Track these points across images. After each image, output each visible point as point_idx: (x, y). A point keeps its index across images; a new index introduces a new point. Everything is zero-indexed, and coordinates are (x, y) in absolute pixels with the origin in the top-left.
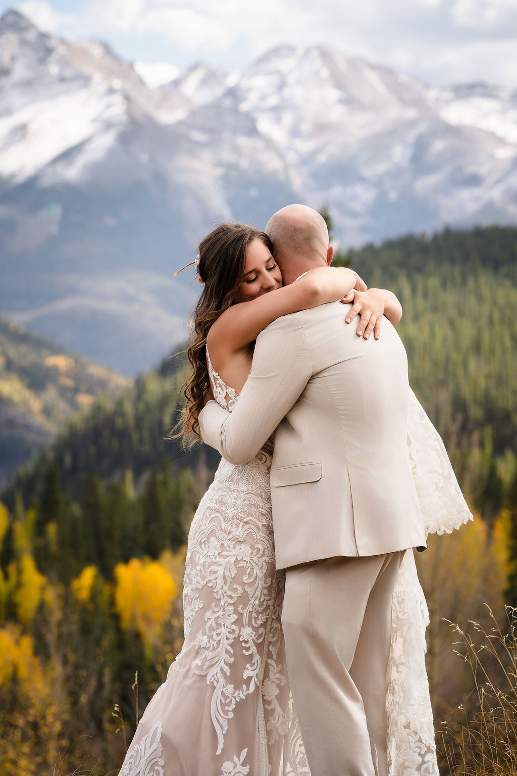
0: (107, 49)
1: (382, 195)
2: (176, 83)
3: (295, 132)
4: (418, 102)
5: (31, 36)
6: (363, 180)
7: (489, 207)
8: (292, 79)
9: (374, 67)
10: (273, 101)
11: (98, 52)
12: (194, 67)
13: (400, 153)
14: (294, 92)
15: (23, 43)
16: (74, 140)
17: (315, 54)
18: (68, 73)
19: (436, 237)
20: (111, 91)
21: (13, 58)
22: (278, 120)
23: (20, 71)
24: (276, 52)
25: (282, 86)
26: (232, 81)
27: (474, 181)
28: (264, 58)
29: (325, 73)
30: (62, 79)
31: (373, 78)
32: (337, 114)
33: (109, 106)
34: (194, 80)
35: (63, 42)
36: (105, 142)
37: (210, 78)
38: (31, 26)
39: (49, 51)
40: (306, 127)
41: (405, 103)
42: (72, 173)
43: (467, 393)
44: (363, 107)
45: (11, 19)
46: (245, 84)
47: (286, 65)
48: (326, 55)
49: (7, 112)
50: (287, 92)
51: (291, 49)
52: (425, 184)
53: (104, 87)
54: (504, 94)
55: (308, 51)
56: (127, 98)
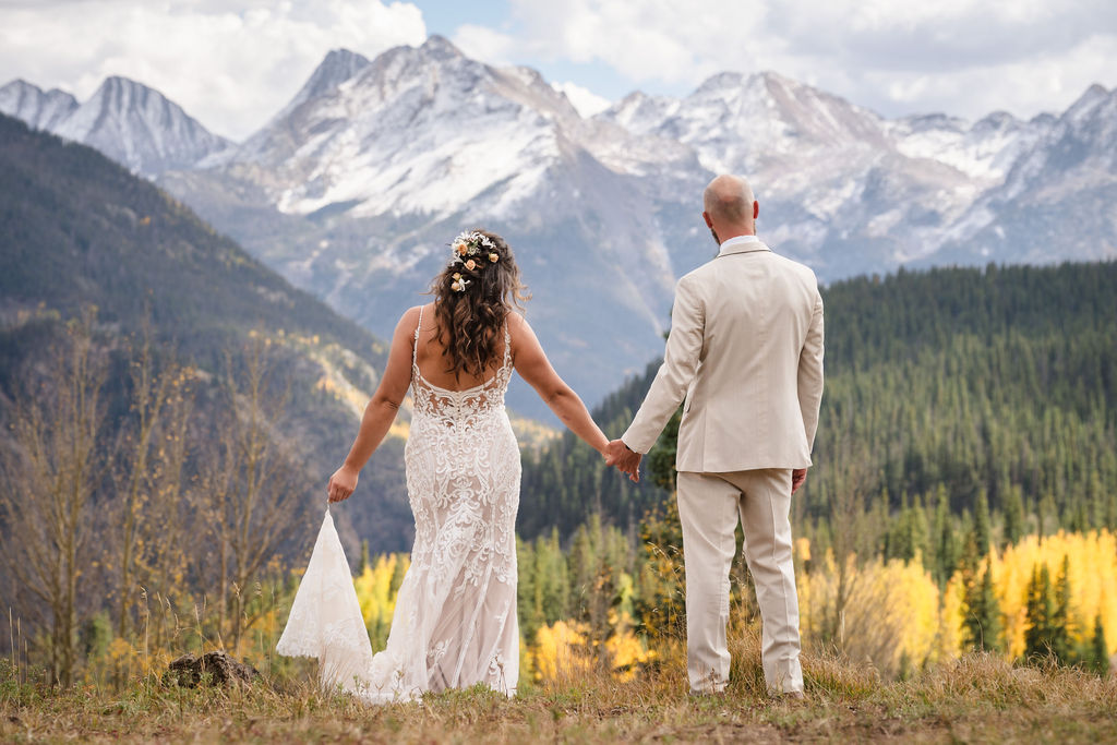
0: (537, 77)
1: (834, 232)
2: (611, 113)
3: (739, 166)
4: (873, 136)
5: (456, 63)
6: (812, 217)
7: (949, 248)
8: (735, 109)
9: (823, 97)
10: (716, 132)
11: (527, 80)
12: (631, 97)
13: (851, 190)
14: (739, 124)
15: (448, 71)
16: (501, 176)
17: (761, 82)
18: (495, 104)
19: (889, 278)
20: (542, 123)
21: (436, 88)
22: (721, 154)
23: (443, 101)
24: (718, 80)
25: (723, 118)
26: (671, 111)
27: (933, 218)
28: (706, 87)
29: (771, 103)
30: (489, 110)
31: (823, 108)
32: (784, 146)
33: (538, 138)
34: (631, 109)
35: (488, 69)
36: (530, 180)
37: (648, 107)
38: (455, 53)
39: (475, 79)
40: (750, 161)
41: (858, 136)
42: (499, 210)
43: (922, 448)
44: (813, 140)
45: (433, 46)
46: (685, 115)
47: (729, 94)
48: (772, 83)
49: (431, 145)
50: (730, 124)
51: (736, 77)
52: (881, 223)
53: (534, 117)
54: (965, 127)
55: (753, 78)
56: (558, 130)
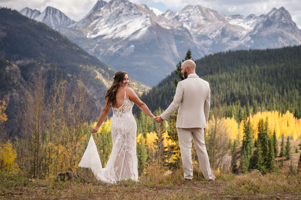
0: (146, 6)
1: (214, 42)
2: (163, 15)
3: (192, 27)
4: (223, 20)
5: (127, 3)
6: (209, 38)
7: (240, 45)
8: (192, 14)
9: (212, 11)
10: (187, 19)
11: (144, 7)
12: (168, 11)
13: (218, 32)
14: (192, 17)
15: (125, 5)
16: (138, 29)
17: (197, 7)
18: (136, 13)
19: (227, 52)
20: (147, 17)
21: (123, 9)
22: (188, 24)
23: (124, 12)
24: (188, 7)
25: (189, 16)
26: (177, 14)
27: (237, 39)
28: (185, 9)
29: (200, 12)
30: (135, 14)
31: (212, 13)
32: (203, 22)
33: (146, 20)
34: (167, 14)
35: (135, 5)
36: (145, 29)
37: (172, 13)
39: (132, 7)
40: (195, 26)
41: (220, 20)
42: (138, 37)
43: (234, 91)
44: (209, 21)
46: (180, 15)
47: (190, 10)
48: (200, 8)
49: (122, 22)
50: (190, 17)
51: (192, 6)
52: (225, 40)
53: (145, 16)
54: (244, 18)
55: (196, 7)
56: (151, 19)
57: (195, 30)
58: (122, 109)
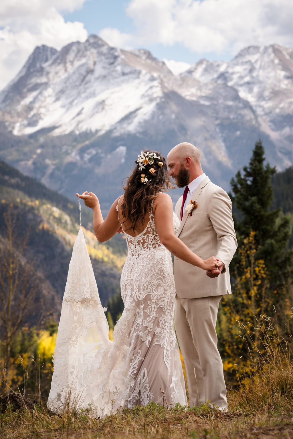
0: (149, 55)
2: (190, 72)
3: (261, 97)
5: (104, 49)
8: (257, 66)
10: (247, 79)
11: (144, 57)
12: (200, 62)
14: (261, 74)
15: (100, 54)
16: (132, 109)
17: (270, 50)
18: (127, 70)
20: (153, 79)
21: (95, 63)
22: (251, 91)
23: (99, 71)
24: (248, 50)
25: (251, 71)
26: (222, 69)
28: (240, 55)
29: (277, 61)
30: (124, 74)
32: (285, 84)
33: (151, 88)
34: (200, 70)
35: (122, 51)
36: (148, 109)
37: (210, 68)
38: (104, 44)
39: (116, 57)
40: (267, 94)
42: (132, 127)
45: (92, 41)
46: (230, 70)
47: (253, 58)
48: (276, 50)
49: (93, 95)
50: (255, 74)
51: (256, 48)
53: (148, 76)
55: (266, 48)
56: (162, 83)
57: (268, 105)
58: (143, 239)
